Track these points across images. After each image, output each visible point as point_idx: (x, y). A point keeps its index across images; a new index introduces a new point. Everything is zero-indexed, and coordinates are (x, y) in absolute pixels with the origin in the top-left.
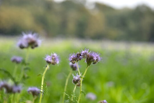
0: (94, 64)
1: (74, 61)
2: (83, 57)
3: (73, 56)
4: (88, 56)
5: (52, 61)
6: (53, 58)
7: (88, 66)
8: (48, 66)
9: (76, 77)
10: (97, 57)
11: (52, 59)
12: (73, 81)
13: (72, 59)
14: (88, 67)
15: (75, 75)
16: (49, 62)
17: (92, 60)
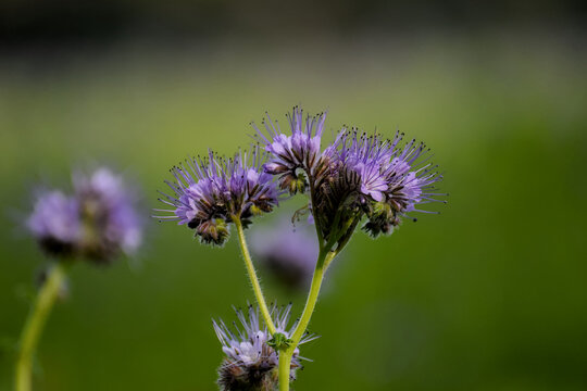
0: (375, 232)
1: (219, 224)
2: (283, 186)
3: (203, 182)
4: (322, 171)
5: (82, 235)
6: (92, 208)
7: (324, 251)
8: (57, 280)
9: (245, 345)
10: (391, 178)
11: (82, 216)
12: (220, 376)
13: (201, 204)
14: (332, 256)
15: (237, 332)
16: (56, 248)
17: (350, 200)
